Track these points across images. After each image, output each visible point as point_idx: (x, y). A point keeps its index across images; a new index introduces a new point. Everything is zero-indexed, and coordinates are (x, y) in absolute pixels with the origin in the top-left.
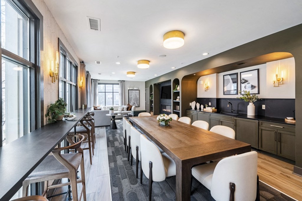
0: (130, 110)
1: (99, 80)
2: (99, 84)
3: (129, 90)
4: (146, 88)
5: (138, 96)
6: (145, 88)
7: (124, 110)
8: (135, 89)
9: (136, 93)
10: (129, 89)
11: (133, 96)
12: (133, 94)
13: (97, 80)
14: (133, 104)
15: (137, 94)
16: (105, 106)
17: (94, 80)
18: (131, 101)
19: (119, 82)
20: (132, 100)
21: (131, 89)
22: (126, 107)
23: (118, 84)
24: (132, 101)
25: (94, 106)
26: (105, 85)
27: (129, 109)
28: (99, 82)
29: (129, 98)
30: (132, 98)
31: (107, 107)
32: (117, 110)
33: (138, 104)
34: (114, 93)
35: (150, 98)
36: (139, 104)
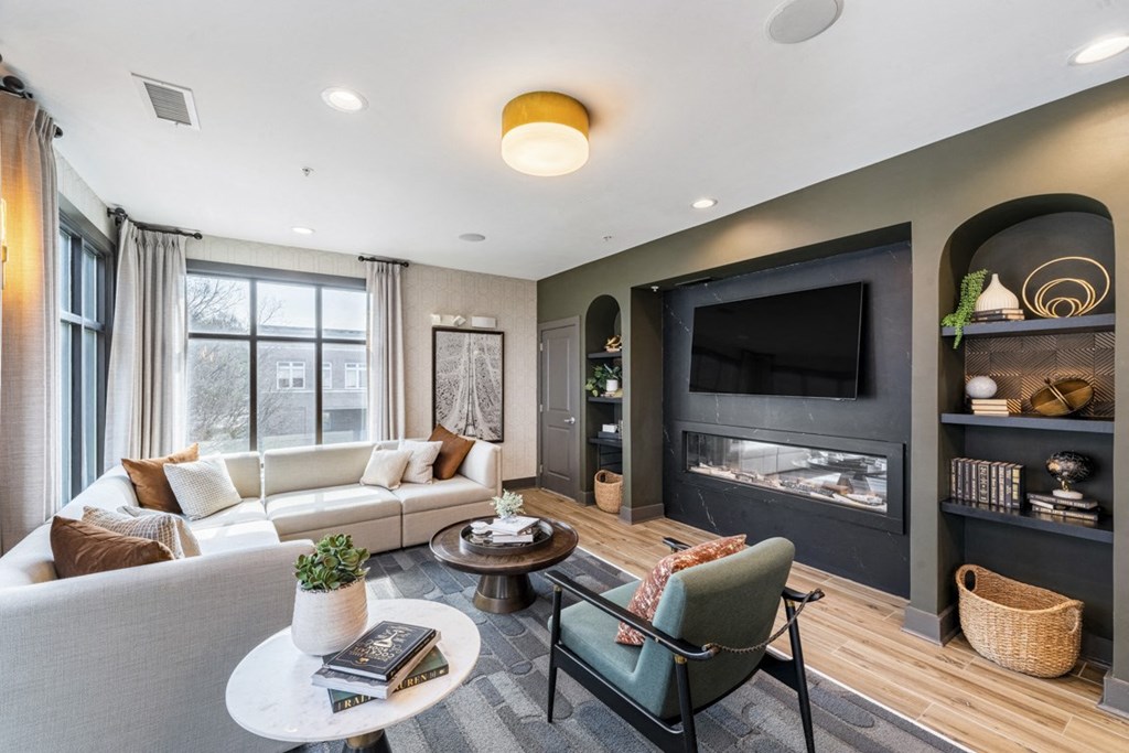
0: (459, 472)
1: (198, 236)
2: (194, 266)
3: (435, 329)
4: (545, 326)
5: (494, 374)
6: (539, 322)
7: (413, 474)
8: (478, 322)
9: (482, 349)
10: (436, 320)
11: (462, 368)
12: (465, 358)
13: (178, 232)
14: (462, 425)
15: (487, 357)
16: (253, 445)
17: (142, 227)
18: (450, 404)
19: (366, 271)
20: (458, 397)
21: (450, 321)
22: (423, 450)
23: (360, 283)
24: (457, 405)
25: (125, 461)
26: (253, 280)
27: (448, 468)
28: (200, 252)
29: (439, 382)
30: (457, 382)
31: (270, 458)
32: (355, 481)
33: (491, 425)
34: (260, 345)
35: (590, 387)
36: (499, 425)
